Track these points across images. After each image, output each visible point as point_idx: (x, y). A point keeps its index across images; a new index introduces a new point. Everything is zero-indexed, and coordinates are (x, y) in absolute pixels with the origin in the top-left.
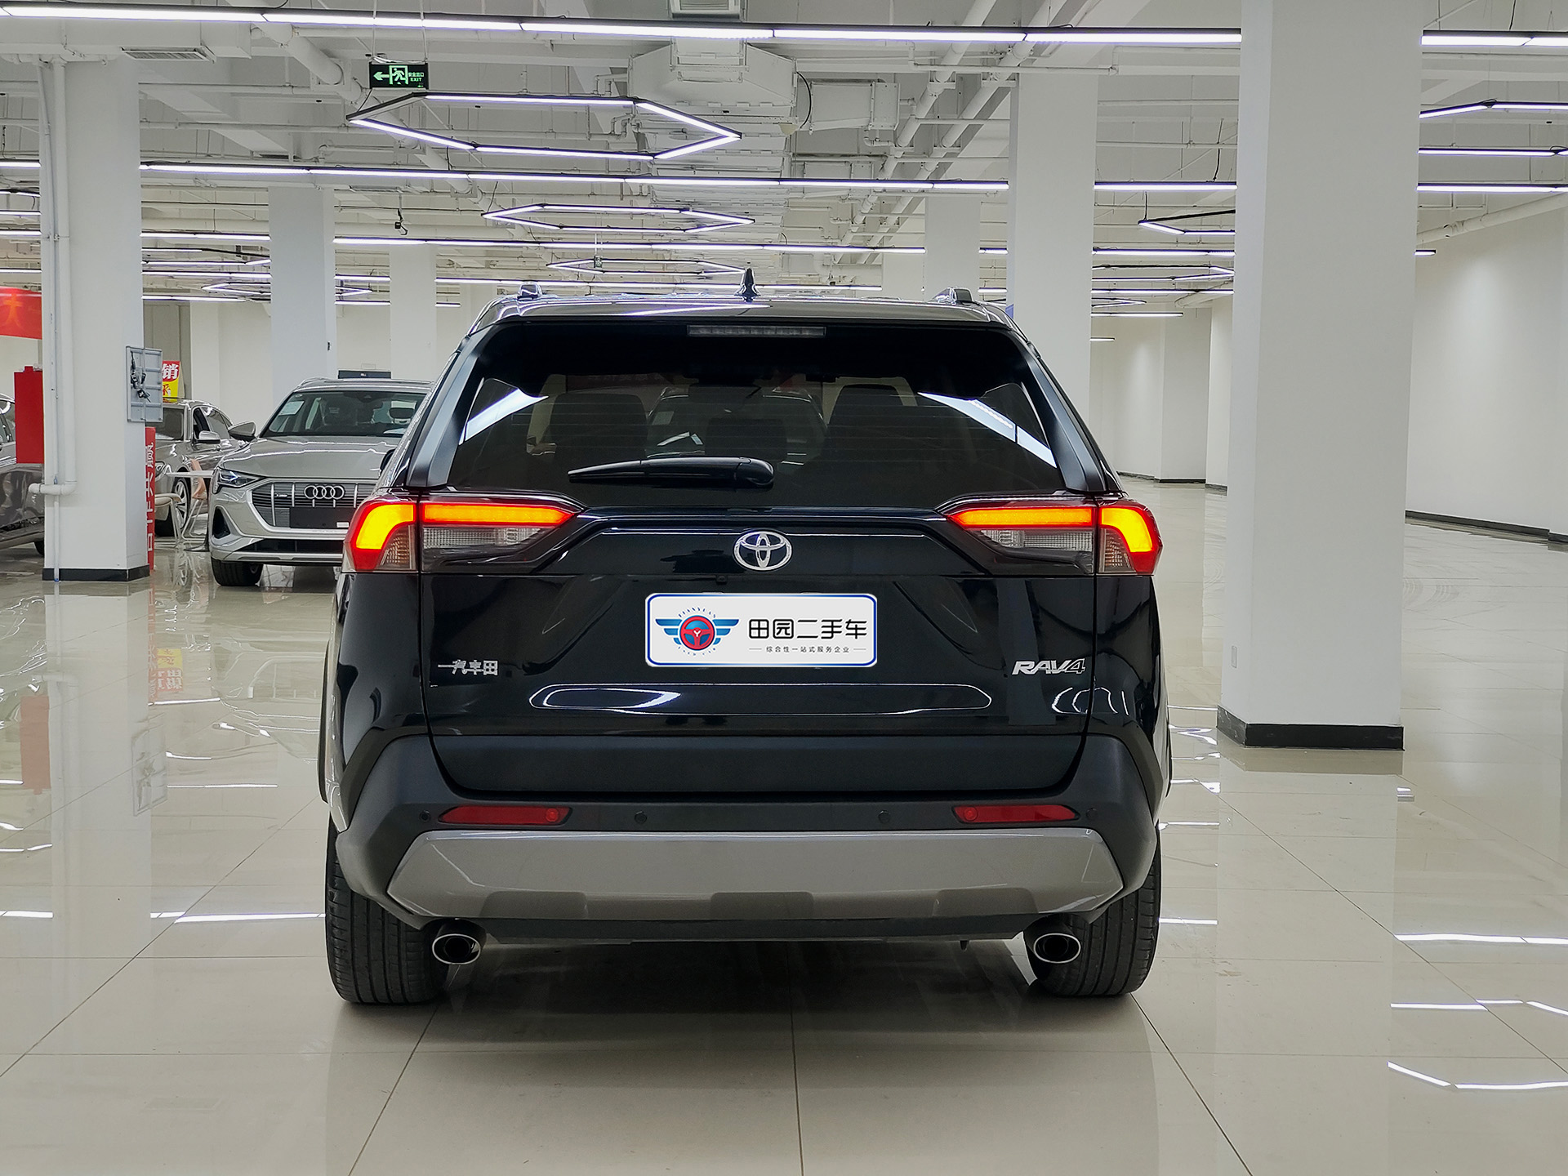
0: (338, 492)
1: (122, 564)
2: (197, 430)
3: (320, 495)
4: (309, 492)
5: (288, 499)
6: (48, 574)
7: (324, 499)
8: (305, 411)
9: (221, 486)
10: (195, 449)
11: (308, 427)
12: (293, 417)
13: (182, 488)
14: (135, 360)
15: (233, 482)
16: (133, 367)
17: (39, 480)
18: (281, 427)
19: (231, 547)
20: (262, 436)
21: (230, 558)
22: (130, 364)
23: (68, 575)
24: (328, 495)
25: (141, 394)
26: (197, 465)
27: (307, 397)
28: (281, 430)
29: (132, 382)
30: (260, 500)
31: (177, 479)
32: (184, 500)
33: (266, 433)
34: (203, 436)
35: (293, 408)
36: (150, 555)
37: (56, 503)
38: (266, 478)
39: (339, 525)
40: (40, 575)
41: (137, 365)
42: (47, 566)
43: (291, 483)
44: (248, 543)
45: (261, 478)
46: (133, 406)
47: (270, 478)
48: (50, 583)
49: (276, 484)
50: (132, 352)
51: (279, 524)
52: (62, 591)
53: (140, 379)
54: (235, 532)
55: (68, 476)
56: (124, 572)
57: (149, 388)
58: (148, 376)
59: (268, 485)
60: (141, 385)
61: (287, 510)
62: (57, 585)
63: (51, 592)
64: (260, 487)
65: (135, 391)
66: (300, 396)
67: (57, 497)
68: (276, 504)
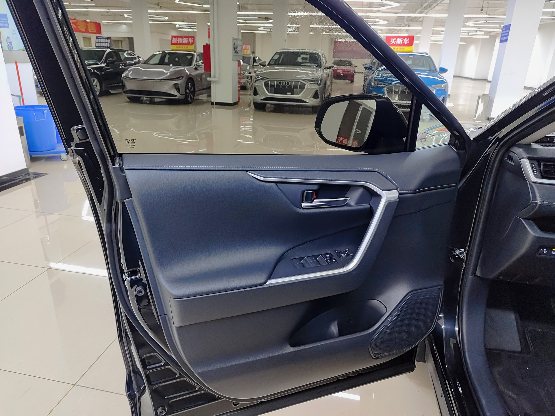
0: (288, 83)
1: (231, 101)
2: (254, 63)
3: (283, 84)
4: (280, 83)
5: (274, 85)
6: (212, 103)
7: (284, 86)
8: (279, 58)
9: (256, 81)
10: (253, 67)
11: (280, 62)
12: (276, 60)
13: (250, 78)
14: (235, 42)
15: (259, 79)
16: (234, 44)
17: (210, 77)
18: (274, 63)
19: (259, 98)
20: (268, 65)
21: (258, 102)
22: (233, 43)
23: (217, 104)
24: (285, 84)
25: (236, 52)
26: (253, 72)
27: (281, 53)
28: (273, 63)
29: (234, 48)
30: (266, 85)
31: (248, 76)
32: (250, 81)
33: (269, 64)
34: (255, 64)
35: (277, 57)
36: (239, 98)
37: (214, 84)
38: (268, 78)
39: (288, 93)
40: (210, 103)
41: (235, 43)
42: (212, 101)
43: (275, 80)
44: (263, 98)
45: (267, 78)
46: (234, 55)
47: (270, 78)
48: (213, 106)
49: (271, 80)
50: (234, 39)
51: (271, 93)
52: (216, 108)
53: (236, 48)
54: (260, 95)
55: (217, 76)
56: (231, 103)
57: (239, 50)
58: (238, 47)
59: (269, 81)
60: (236, 49)
61: (274, 88)
62: (215, 106)
63: (213, 108)
64: (267, 81)
65: (235, 51)
66: (278, 53)
67: (214, 82)
68: (271, 86)
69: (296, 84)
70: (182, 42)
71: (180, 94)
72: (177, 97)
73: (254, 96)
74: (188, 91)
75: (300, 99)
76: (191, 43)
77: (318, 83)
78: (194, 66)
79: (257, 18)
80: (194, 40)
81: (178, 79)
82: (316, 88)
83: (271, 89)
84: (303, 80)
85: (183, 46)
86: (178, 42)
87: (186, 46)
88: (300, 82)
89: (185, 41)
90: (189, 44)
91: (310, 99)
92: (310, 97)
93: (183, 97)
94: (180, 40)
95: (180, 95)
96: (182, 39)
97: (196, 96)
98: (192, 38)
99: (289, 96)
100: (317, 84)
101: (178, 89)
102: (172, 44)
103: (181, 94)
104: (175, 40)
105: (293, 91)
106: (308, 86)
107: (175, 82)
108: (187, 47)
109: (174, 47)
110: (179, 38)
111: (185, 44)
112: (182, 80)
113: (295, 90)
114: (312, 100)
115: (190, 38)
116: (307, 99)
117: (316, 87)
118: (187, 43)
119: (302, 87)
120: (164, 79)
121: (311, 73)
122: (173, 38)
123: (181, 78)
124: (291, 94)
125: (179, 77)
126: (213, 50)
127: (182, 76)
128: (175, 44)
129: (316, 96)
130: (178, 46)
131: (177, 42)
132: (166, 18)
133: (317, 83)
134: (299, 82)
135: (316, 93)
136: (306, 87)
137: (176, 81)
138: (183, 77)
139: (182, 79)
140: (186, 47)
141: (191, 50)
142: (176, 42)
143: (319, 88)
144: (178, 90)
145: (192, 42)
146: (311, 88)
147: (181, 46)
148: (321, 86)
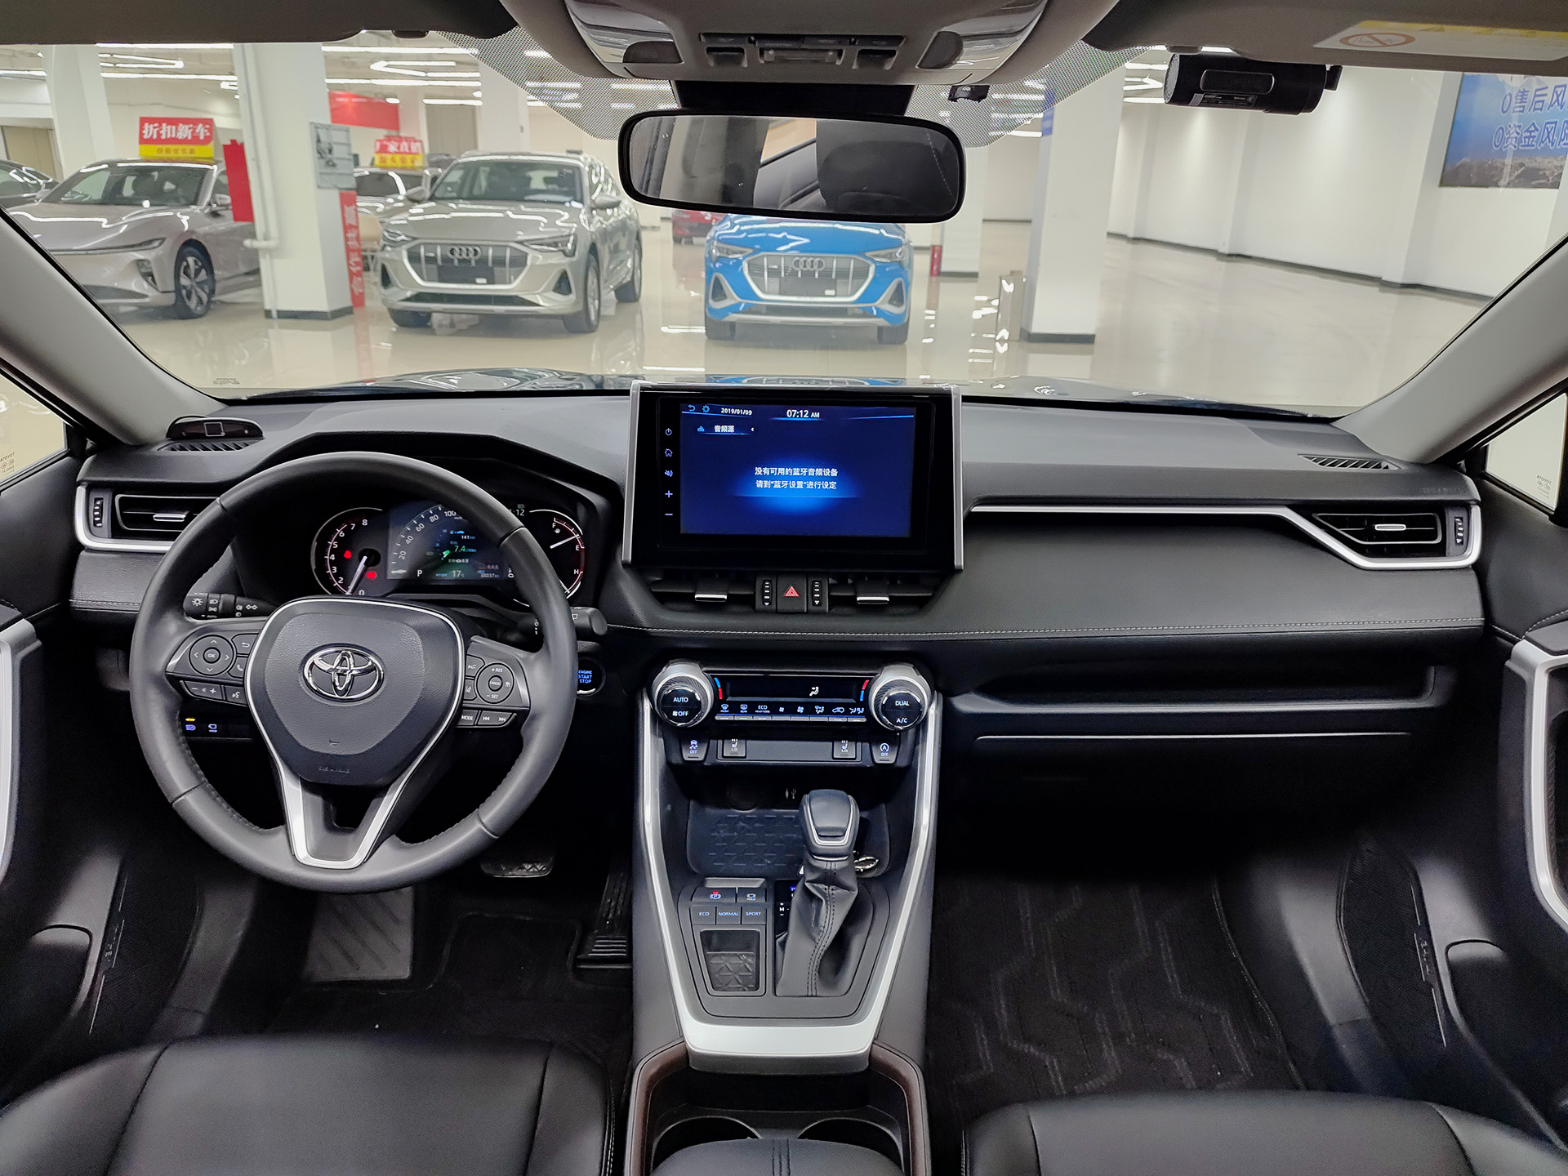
1: (324, 307)
4: (452, 251)
5: (436, 257)
6: (268, 314)
7: (464, 258)
9: (384, 246)
14: (320, 135)
15: (396, 242)
16: (319, 141)
17: (253, 236)
19: (398, 296)
20: (430, 200)
21: (399, 306)
22: (315, 140)
23: (283, 315)
24: (468, 255)
25: (327, 162)
29: (320, 153)
30: (414, 258)
33: (432, 198)
35: (456, 176)
37: (268, 256)
38: (417, 236)
39: (478, 280)
40: (263, 315)
41: (323, 139)
42: (267, 307)
43: (437, 244)
44: (409, 294)
45: (415, 239)
46: (321, 174)
47: (422, 238)
48: (270, 320)
49: (424, 244)
50: (316, 128)
51: (429, 280)
52: (281, 327)
53: (327, 151)
54: (398, 286)
55: (274, 233)
56: (326, 313)
57: (338, 159)
58: (336, 149)
59: (418, 246)
60: (329, 156)
61: (435, 266)
62: (276, 322)
63: (272, 327)
64: (413, 247)
65: (323, 161)
66: (462, 166)
67: (269, 251)
68: (426, 261)
69: (499, 254)
70: (174, 136)
71: (156, 289)
72: (147, 300)
73: (382, 290)
74: (184, 281)
75: (516, 296)
76: (202, 137)
77: (567, 251)
78: (205, 208)
79: (453, 64)
80: (210, 130)
81: (150, 246)
82: (563, 264)
83: (426, 268)
84: (521, 243)
85: (180, 147)
86: (163, 137)
87: (188, 147)
88: (511, 247)
89: (184, 132)
90: (195, 140)
91: (546, 294)
92: (544, 291)
93: (170, 299)
94: (167, 131)
95: (159, 294)
96: (174, 127)
97: (219, 295)
98: (204, 125)
99: (481, 287)
100: (561, 253)
101: (149, 276)
102: (143, 141)
103: (160, 289)
104: (150, 131)
105: (492, 273)
106: (535, 258)
107: (139, 255)
108: (192, 151)
109: (152, 150)
110: (164, 125)
111: (185, 141)
112: (162, 246)
113: (497, 270)
114: (552, 297)
115: (201, 125)
116: (538, 297)
117: (558, 260)
118: (190, 137)
119: (519, 262)
120: (101, 247)
121: (545, 221)
122: (146, 124)
123: (156, 244)
124: (489, 283)
125: (150, 242)
126: (253, 159)
127: (163, 236)
128: (150, 141)
129: (562, 285)
130: (164, 147)
131: (159, 134)
132: (179, 64)
133: (563, 251)
134: (507, 246)
135: (564, 277)
136: (529, 263)
137: (140, 252)
138: (163, 240)
139: (160, 244)
140: (188, 151)
141: (206, 158)
142: (155, 137)
143: (571, 264)
144: (150, 278)
145: (206, 137)
146: (546, 265)
147: (172, 147)
148: (574, 259)
